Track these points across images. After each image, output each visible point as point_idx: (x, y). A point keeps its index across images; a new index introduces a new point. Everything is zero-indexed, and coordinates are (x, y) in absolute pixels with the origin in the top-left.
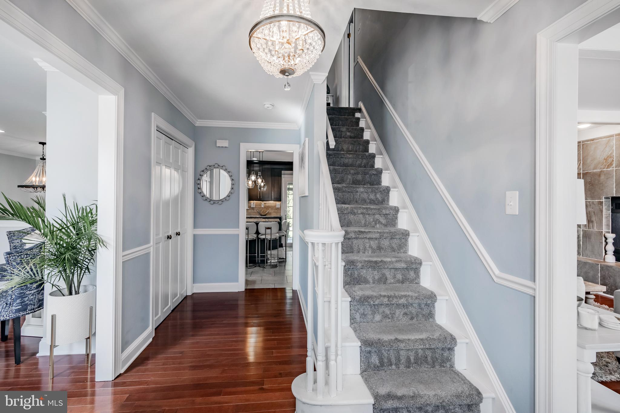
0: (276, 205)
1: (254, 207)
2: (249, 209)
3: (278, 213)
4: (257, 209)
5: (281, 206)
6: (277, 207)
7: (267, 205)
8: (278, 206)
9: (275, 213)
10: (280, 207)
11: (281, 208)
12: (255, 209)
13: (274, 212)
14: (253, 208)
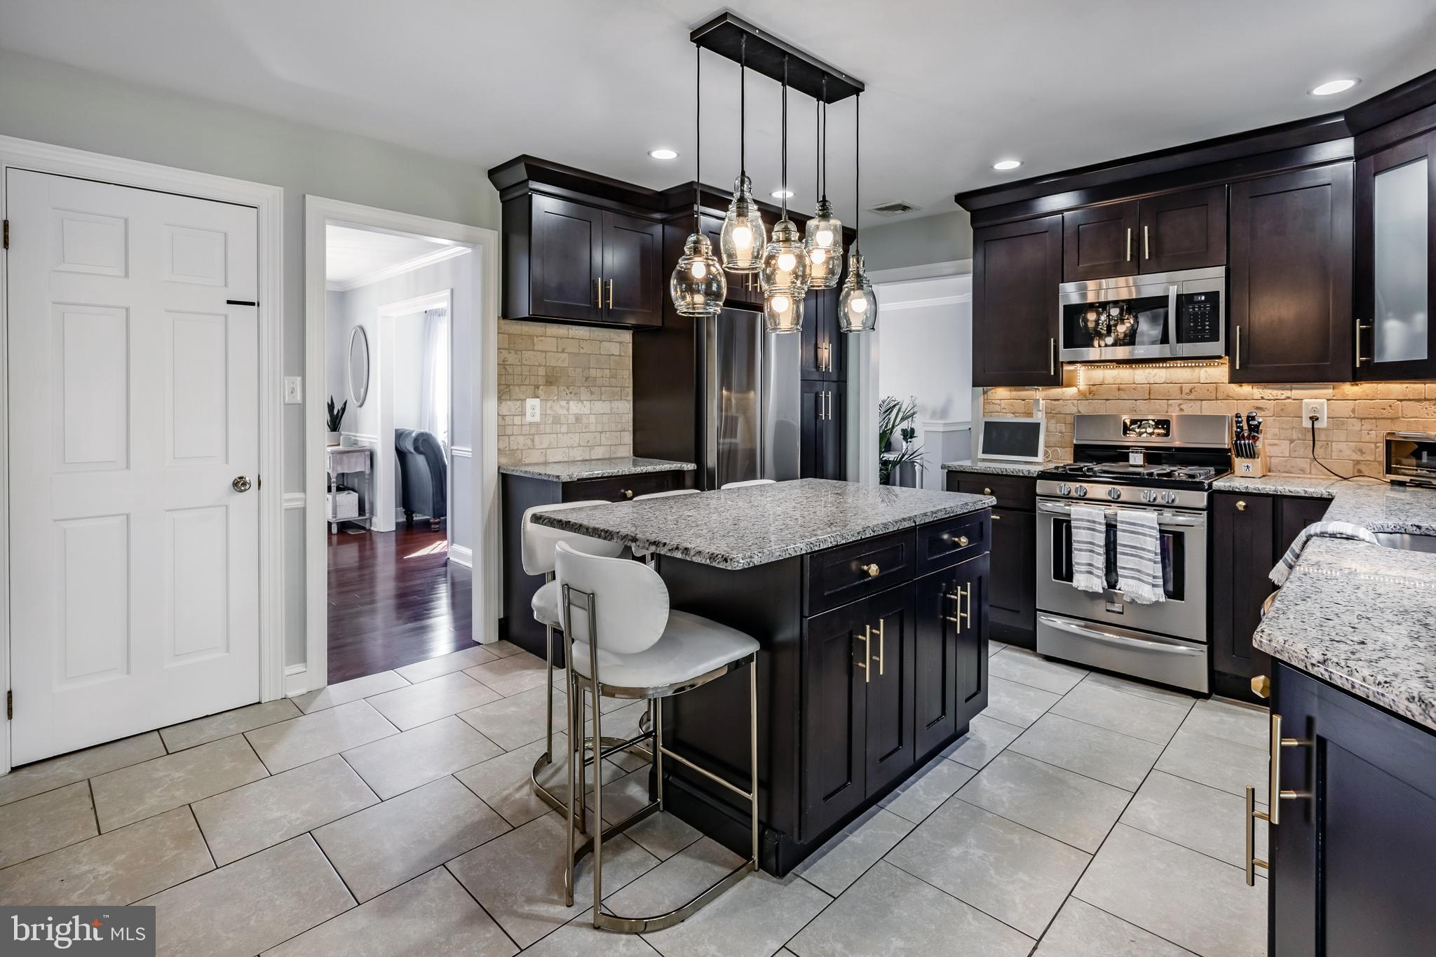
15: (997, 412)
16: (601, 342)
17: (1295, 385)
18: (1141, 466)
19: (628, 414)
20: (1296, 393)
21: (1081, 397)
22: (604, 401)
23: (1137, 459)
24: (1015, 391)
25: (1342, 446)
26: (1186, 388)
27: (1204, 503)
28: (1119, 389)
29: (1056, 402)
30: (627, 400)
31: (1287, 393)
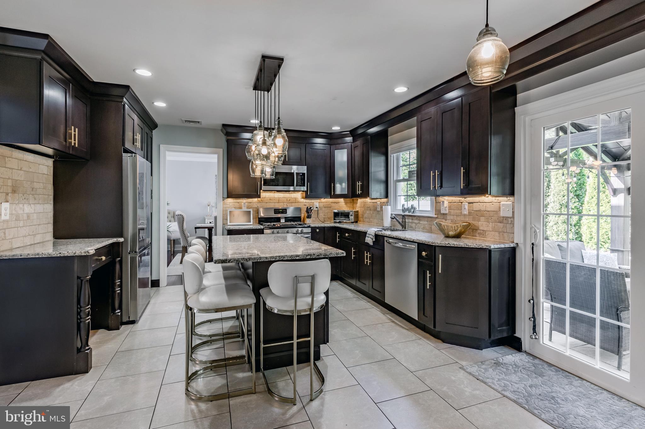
0: (500, 208)
1: (447, 212)
2: (436, 216)
3: (505, 235)
4: (452, 217)
5: (513, 212)
6: (502, 214)
7: (476, 207)
8: (505, 213)
9: (497, 234)
10: (511, 215)
11: (513, 217)
12: (448, 217)
13: (494, 230)
14: (444, 214)
15: (228, 207)
16: (39, 164)
17: (312, 199)
18: (284, 223)
19: (50, 212)
20: (313, 201)
21: (258, 202)
22: (40, 204)
23: (283, 221)
24: (235, 200)
25: (322, 214)
26: (288, 199)
27: (310, 231)
28: (270, 199)
29: (250, 204)
30: (50, 203)
31: (311, 201)
